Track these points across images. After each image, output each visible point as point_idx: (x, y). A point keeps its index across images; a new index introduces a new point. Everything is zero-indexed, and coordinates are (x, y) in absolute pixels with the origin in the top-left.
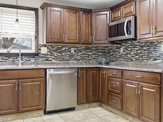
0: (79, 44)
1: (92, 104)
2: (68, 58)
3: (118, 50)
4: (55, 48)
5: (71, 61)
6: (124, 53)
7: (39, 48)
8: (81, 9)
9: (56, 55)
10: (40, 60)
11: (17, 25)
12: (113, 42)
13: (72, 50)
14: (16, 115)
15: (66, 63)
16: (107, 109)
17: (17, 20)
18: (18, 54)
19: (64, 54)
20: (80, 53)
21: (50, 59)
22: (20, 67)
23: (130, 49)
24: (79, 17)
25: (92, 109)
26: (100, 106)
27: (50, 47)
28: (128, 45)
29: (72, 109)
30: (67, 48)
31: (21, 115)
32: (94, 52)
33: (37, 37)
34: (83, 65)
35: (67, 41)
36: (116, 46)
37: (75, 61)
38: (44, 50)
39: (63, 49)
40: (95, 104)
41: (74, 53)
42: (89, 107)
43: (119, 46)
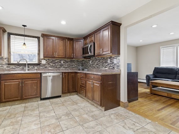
0: (65, 58)
1: (72, 93)
2: (59, 67)
3: (89, 62)
4: (51, 61)
5: (61, 69)
6: (92, 64)
7: (40, 60)
8: (66, 38)
9: (51, 65)
10: (41, 67)
11: (24, 47)
12: (85, 58)
13: (62, 62)
14: (21, 101)
15: (58, 69)
16: (80, 96)
17: (24, 44)
18: (26, 64)
19: (56, 64)
20: (67, 64)
21: (48, 67)
22: (27, 72)
23: (94, 62)
24: (65, 43)
25: (71, 96)
26: (77, 94)
27: (47, 60)
28: (93, 59)
29: (59, 97)
30: (59, 61)
31: (24, 101)
32: (76, 63)
33: (39, 54)
34: (69, 70)
35: (57, 57)
36: (88, 59)
37: (64, 68)
38: (44, 62)
39: (56, 61)
40: (74, 93)
41: (63, 64)
42: (70, 95)
43: (90, 59)
